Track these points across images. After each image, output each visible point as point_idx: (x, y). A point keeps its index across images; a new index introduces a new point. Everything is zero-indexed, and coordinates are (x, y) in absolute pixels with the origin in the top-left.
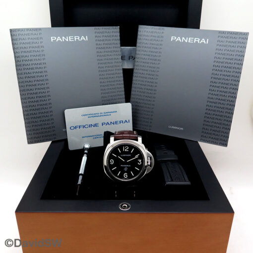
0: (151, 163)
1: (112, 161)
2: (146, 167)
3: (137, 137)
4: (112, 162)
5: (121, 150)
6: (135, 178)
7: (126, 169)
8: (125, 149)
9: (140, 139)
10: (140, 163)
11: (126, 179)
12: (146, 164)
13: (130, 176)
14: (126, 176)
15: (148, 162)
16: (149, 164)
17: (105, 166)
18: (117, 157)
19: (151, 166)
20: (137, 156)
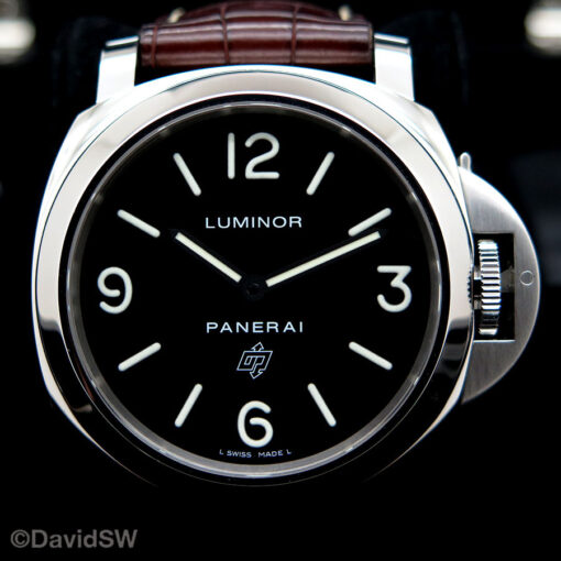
0: (508, 298)
1: (114, 282)
2: (459, 335)
3: (367, 48)
4: (118, 291)
5: (208, 166)
6: (348, 447)
7: (255, 362)
8: (243, 157)
9: (395, 62)
10: (396, 296)
11: (256, 458)
12: (460, 309)
13: (298, 432)
14: (257, 432)
15: (476, 289)
16: (492, 305)
17: (49, 336)
18: (167, 236)
19: (506, 322)
20: (364, 233)
